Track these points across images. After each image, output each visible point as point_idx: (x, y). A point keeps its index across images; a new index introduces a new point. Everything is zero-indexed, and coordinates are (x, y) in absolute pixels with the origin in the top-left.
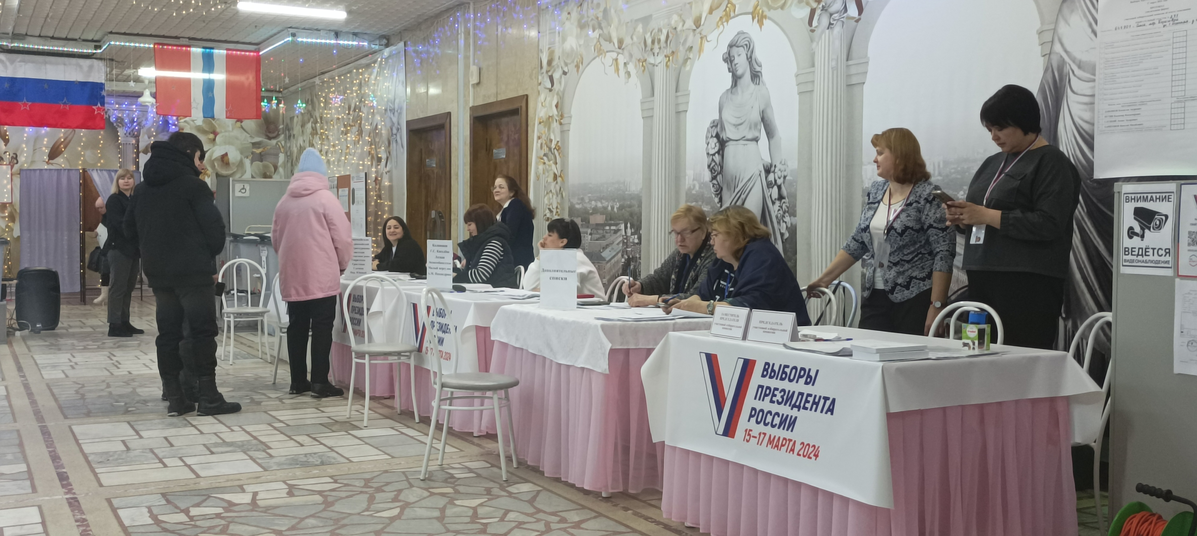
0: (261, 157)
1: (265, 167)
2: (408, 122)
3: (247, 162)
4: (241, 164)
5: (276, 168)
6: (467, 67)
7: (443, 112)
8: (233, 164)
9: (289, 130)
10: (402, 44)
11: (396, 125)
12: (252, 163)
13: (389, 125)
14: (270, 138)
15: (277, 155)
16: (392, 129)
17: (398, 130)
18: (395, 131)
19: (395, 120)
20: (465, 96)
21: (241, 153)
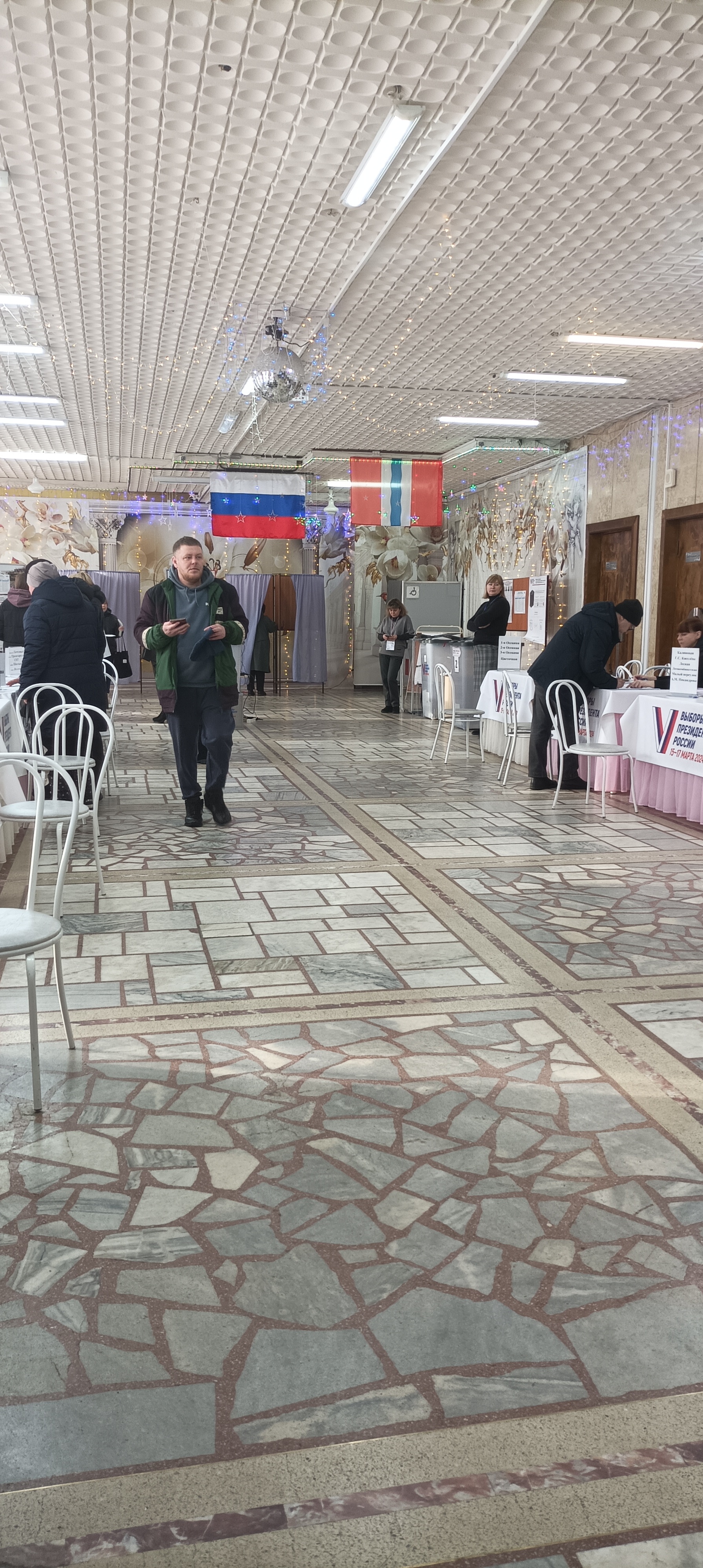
0: (425, 561)
1: (430, 569)
2: (588, 526)
3: (414, 565)
4: (408, 567)
5: (440, 570)
6: (661, 470)
7: (630, 515)
8: (402, 567)
9: (453, 534)
10: (585, 448)
11: (575, 528)
12: (418, 567)
13: (566, 528)
14: (435, 542)
15: (441, 559)
16: (569, 533)
17: (576, 533)
18: (573, 535)
19: (573, 523)
20: (656, 499)
21: (409, 557)
